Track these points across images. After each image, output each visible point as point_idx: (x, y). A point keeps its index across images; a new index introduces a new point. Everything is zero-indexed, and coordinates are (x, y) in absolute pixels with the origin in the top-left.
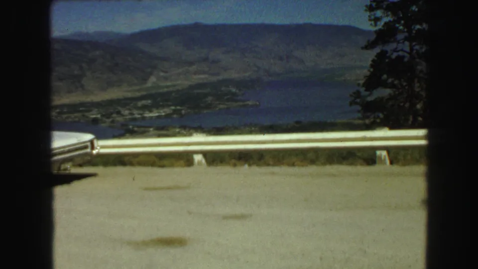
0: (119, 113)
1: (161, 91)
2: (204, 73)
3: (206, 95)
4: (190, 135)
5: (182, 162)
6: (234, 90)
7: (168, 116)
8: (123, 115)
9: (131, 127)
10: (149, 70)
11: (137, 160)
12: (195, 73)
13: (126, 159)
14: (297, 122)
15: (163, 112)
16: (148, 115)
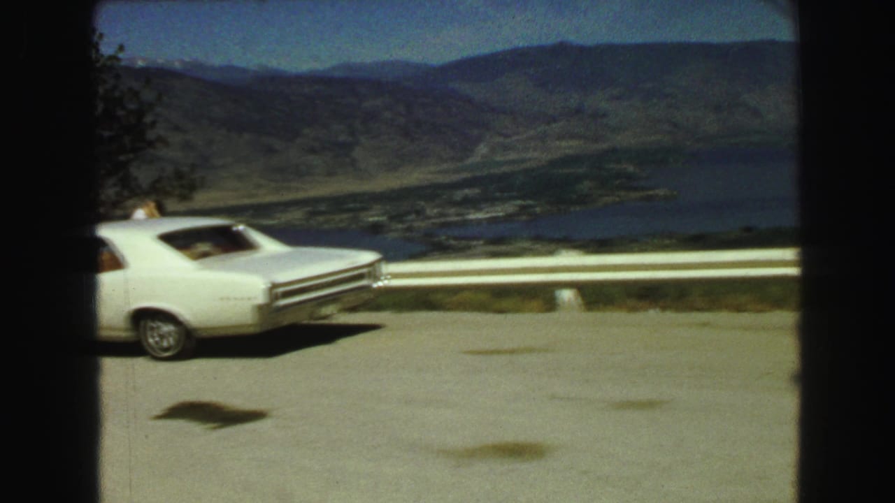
0: (419, 213)
1: (496, 171)
2: (573, 136)
3: (579, 179)
4: (551, 253)
5: (534, 304)
6: (631, 169)
7: (509, 218)
8: (429, 218)
9: (443, 238)
10: (475, 132)
11: (455, 298)
12: (560, 137)
13: (439, 296)
14: (748, 229)
15: (499, 211)
16: (474, 216)
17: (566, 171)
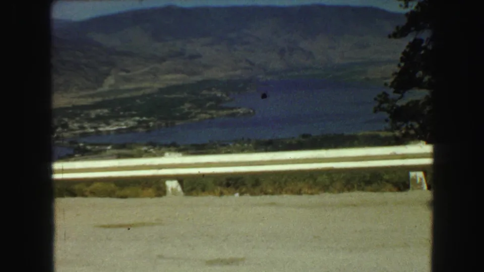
0: (65, 126)
1: (121, 96)
2: (176, 71)
3: (182, 101)
4: (162, 155)
5: (150, 191)
6: (219, 95)
7: (130, 130)
8: (73, 130)
9: (81, 145)
10: (106, 68)
11: (88, 189)
12: (169, 73)
13: (77, 187)
14: (304, 136)
15: (124, 125)
16: (104, 128)
17: (173, 96)
